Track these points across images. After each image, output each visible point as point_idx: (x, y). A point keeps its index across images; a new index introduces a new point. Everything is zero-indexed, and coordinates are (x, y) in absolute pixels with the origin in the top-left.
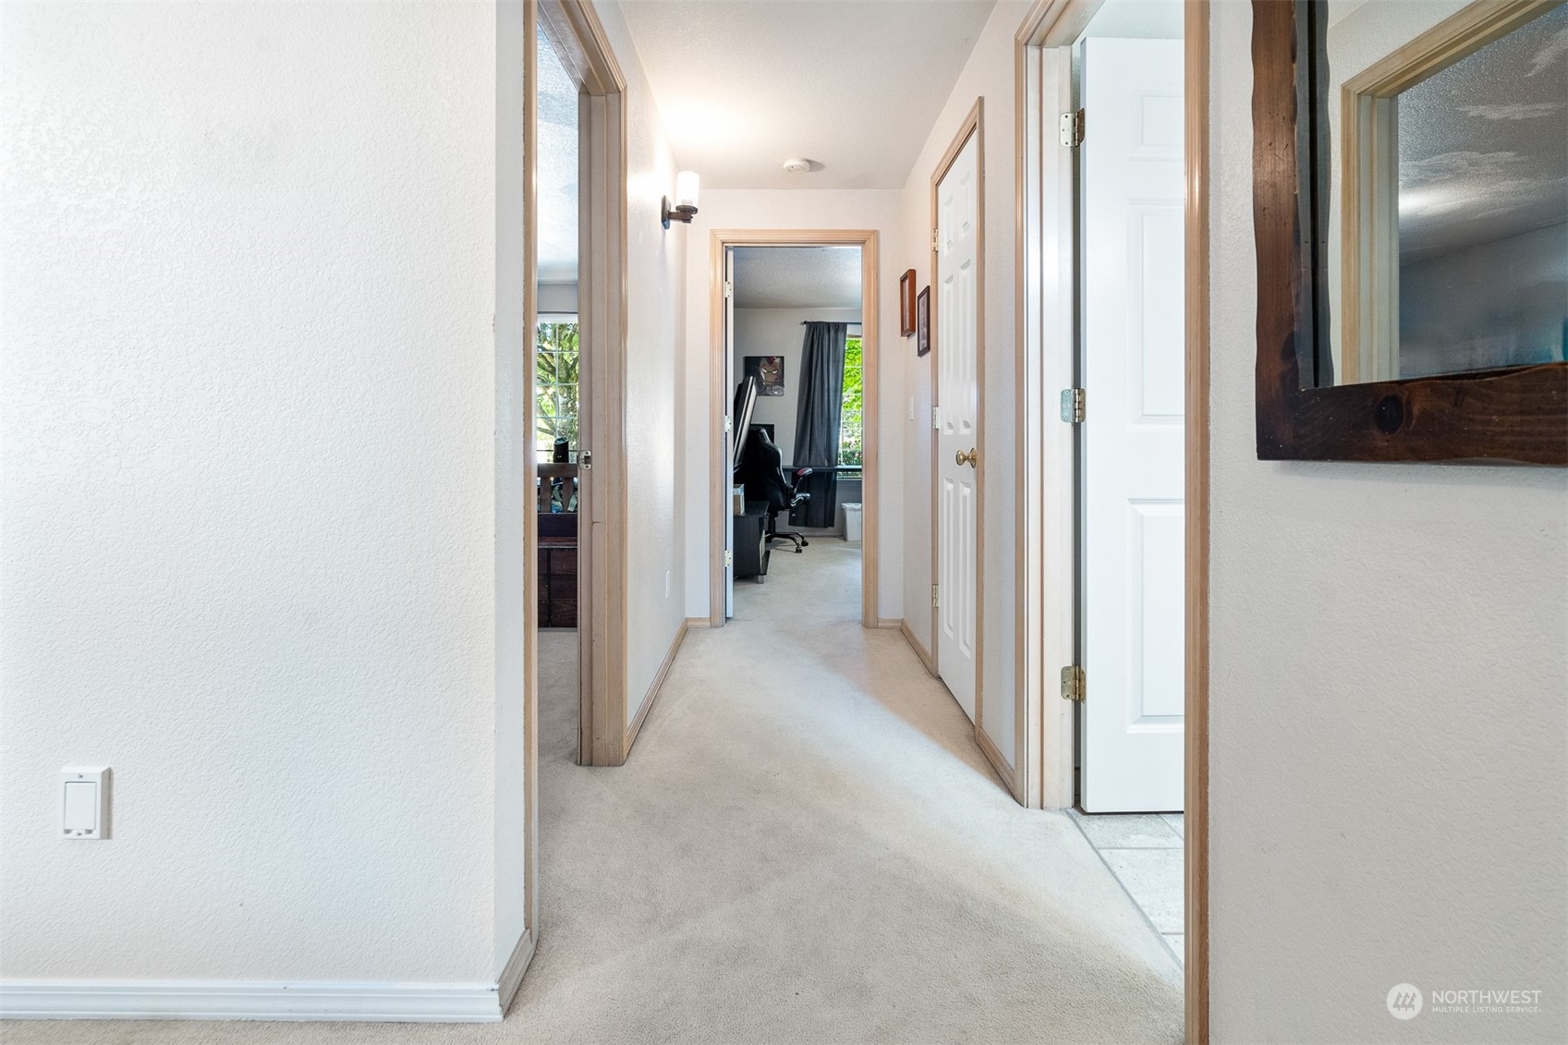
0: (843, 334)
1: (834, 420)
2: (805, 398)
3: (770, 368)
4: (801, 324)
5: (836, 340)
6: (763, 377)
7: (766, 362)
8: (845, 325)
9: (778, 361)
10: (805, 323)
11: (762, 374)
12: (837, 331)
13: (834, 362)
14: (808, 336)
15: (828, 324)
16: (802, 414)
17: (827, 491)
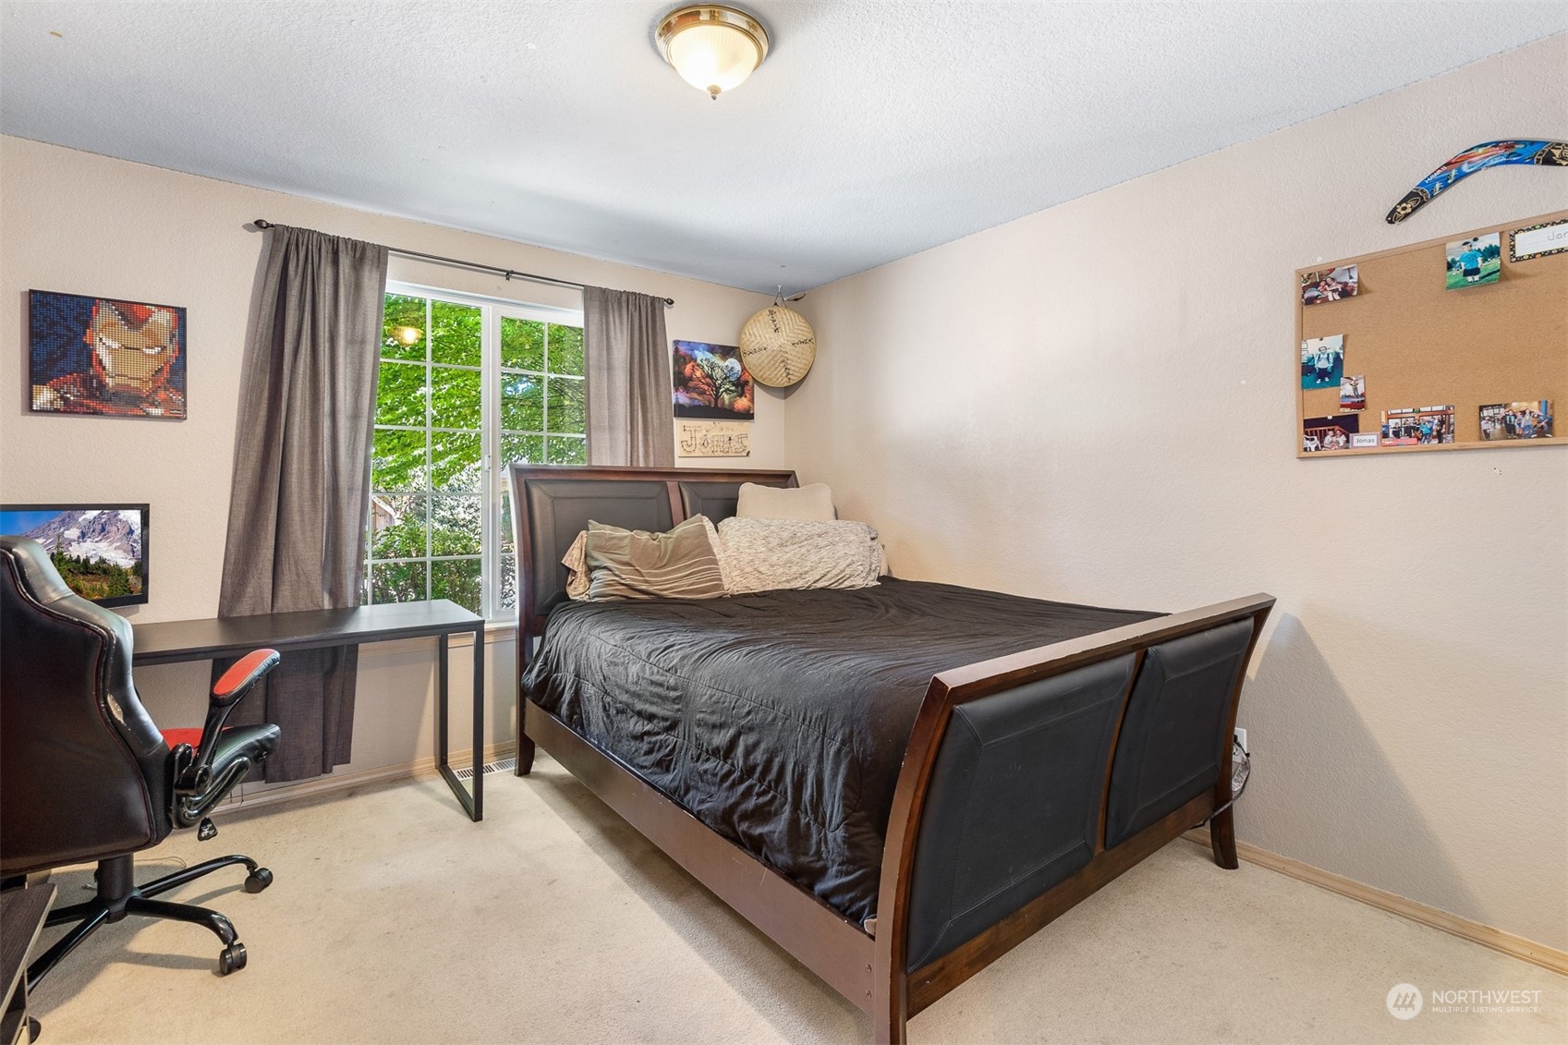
0: (375, 276)
1: (351, 490)
2: (263, 412)
3: (134, 338)
4: (247, 227)
5: (357, 287)
6: (107, 361)
7: (117, 318)
8: (381, 254)
9: (163, 318)
10: (258, 223)
11: (101, 352)
12: (358, 264)
13: (351, 342)
14: (272, 256)
15: (335, 243)
16: (249, 475)
17: (329, 675)
